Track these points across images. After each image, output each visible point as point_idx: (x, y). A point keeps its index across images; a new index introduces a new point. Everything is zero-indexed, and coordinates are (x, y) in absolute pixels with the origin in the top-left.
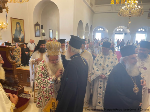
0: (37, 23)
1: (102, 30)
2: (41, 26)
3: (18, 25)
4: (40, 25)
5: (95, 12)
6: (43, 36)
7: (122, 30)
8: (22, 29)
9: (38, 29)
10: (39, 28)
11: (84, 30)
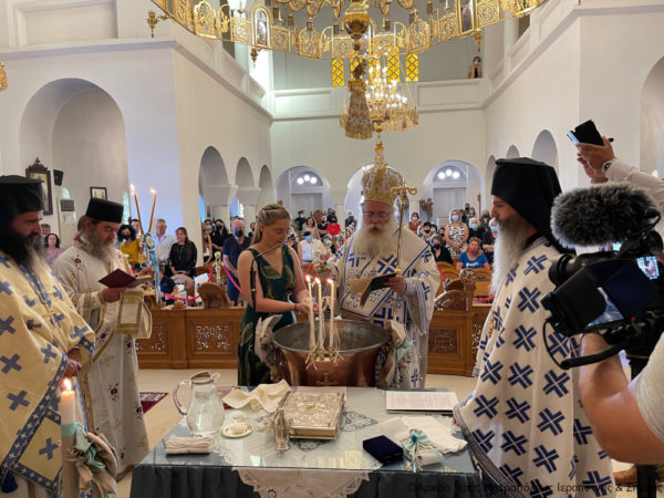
1: (314, 181)
2: (52, 174)
4: (51, 169)
5: (274, 117)
6: (62, 214)
11: (230, 182)
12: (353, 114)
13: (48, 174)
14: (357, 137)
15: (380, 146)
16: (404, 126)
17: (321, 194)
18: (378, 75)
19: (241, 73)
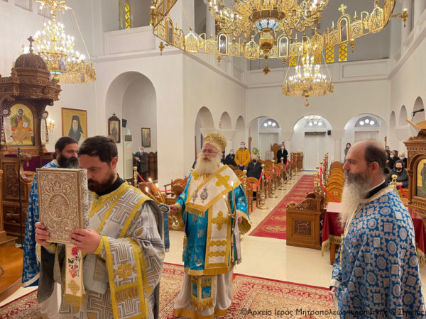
0: (114, 115)
1: (274, 124)
2: (121, 121)
3: (75, 121)
4: (121, 119)
5: (249, 86)
6: (125, 143)
7: (320, 124)
8: (83, 129)
9: (114, 129)
10: (117, 126)
11: (216, 126)
13: (119, 121)
16: (325, 93)
17: (278, 133)
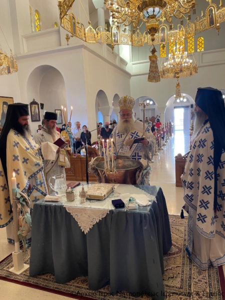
0: (34, 100)
3: (5, 106)
4: (39, 103)
5: (132, 75)
10: (37, 109)
11: (110, 105)
12: (151, 71)
13: (38, 105)
14: (153, 82)
15: (178, 85)
16: (191, 74)
17: (154, 109)
18: (178, 50)
19: (116, 55)
